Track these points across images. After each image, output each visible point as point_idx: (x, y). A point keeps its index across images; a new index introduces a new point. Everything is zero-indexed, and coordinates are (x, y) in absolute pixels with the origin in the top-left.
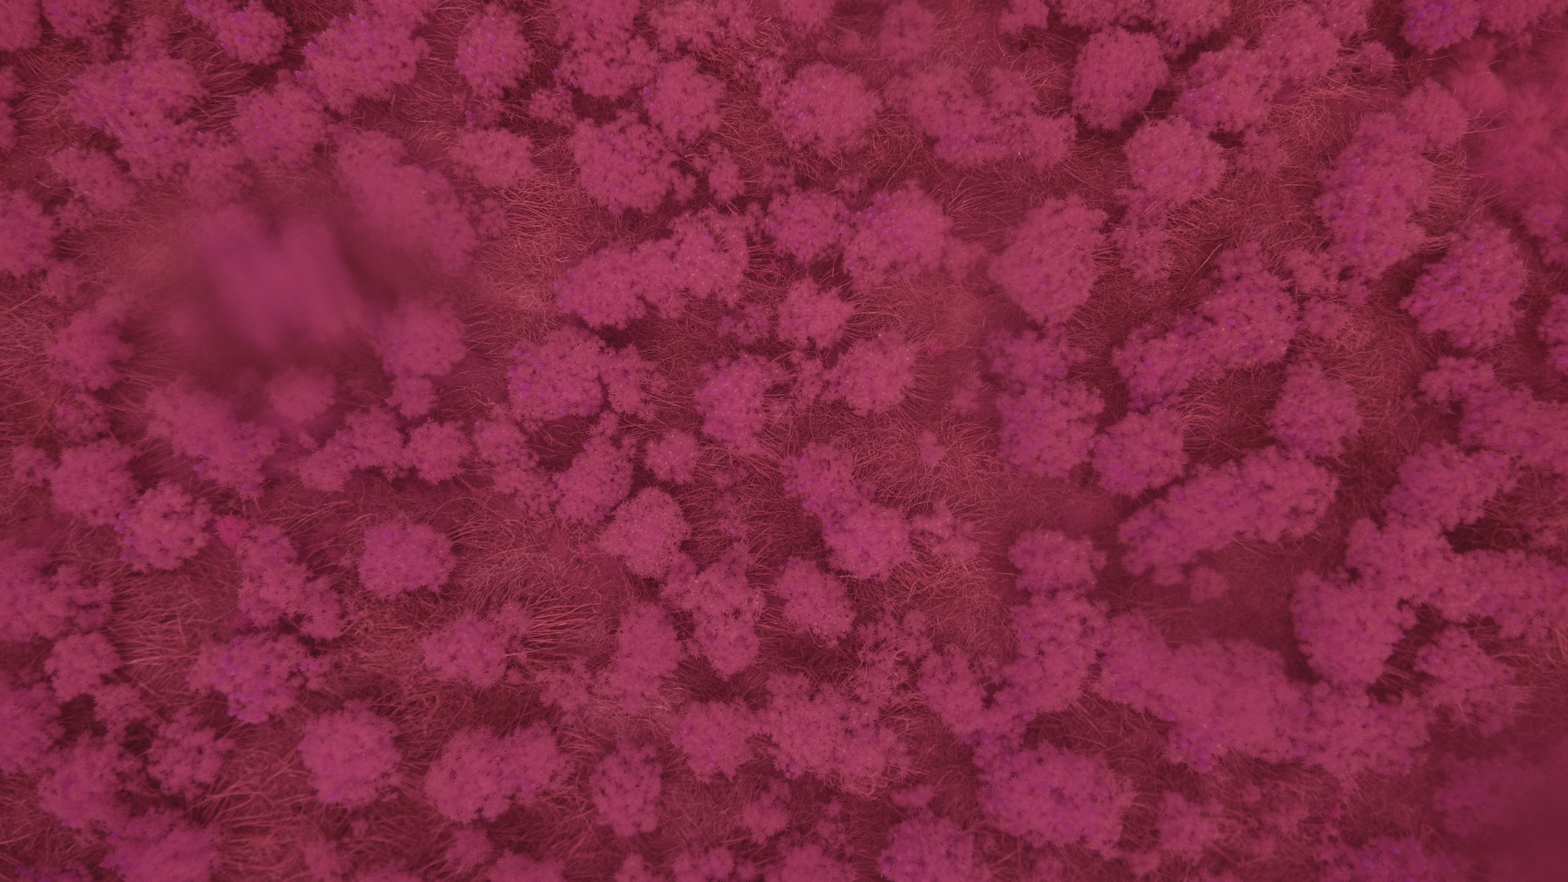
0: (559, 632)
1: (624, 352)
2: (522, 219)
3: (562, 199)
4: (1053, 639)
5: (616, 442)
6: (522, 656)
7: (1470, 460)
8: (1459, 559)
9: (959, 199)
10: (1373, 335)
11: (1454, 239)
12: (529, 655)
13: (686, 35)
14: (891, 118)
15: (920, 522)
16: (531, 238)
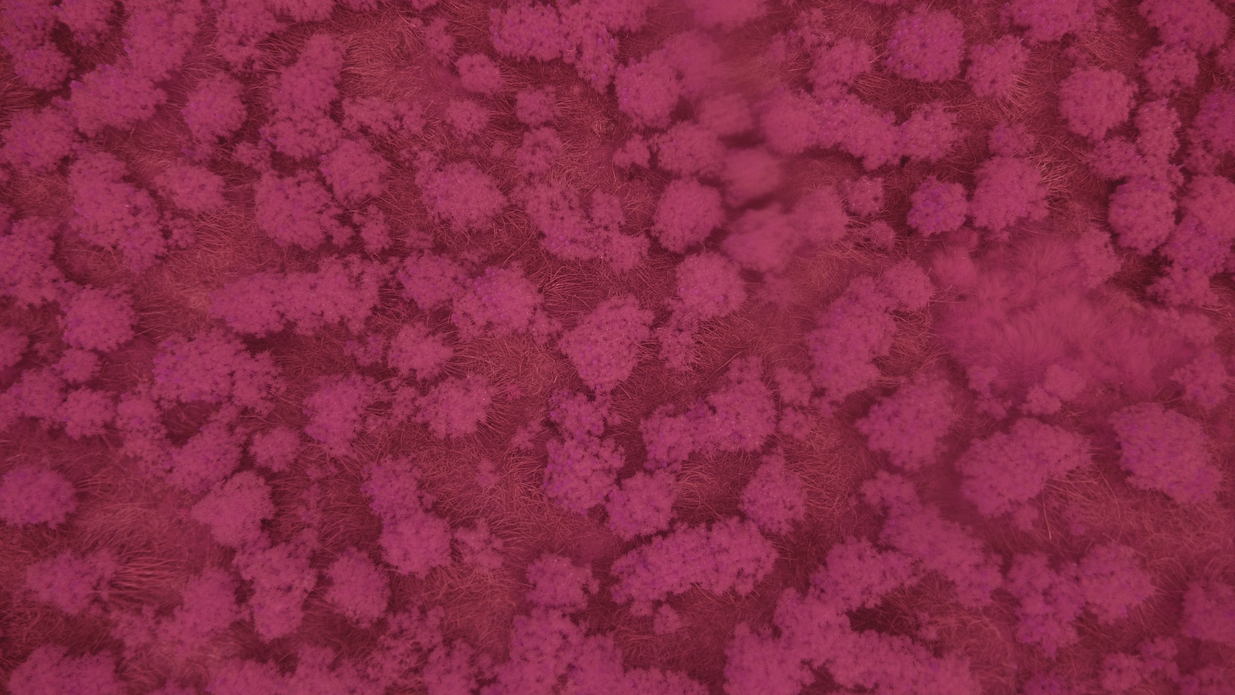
0: (144, 579)
1: (259, 356)
2: (208, 237)
3: (244, 227)
4: (537, 648)
5: (231, 428)
6: (105, 594)
7: (879, 557)
8: (854, 636)
9: (555, 281)
10: (837, 442)
11: (902, 381)
12: (111, 595)
13: (367, 122)
14: (516, 212)
15: (461, 534)
16: (212, 253)
